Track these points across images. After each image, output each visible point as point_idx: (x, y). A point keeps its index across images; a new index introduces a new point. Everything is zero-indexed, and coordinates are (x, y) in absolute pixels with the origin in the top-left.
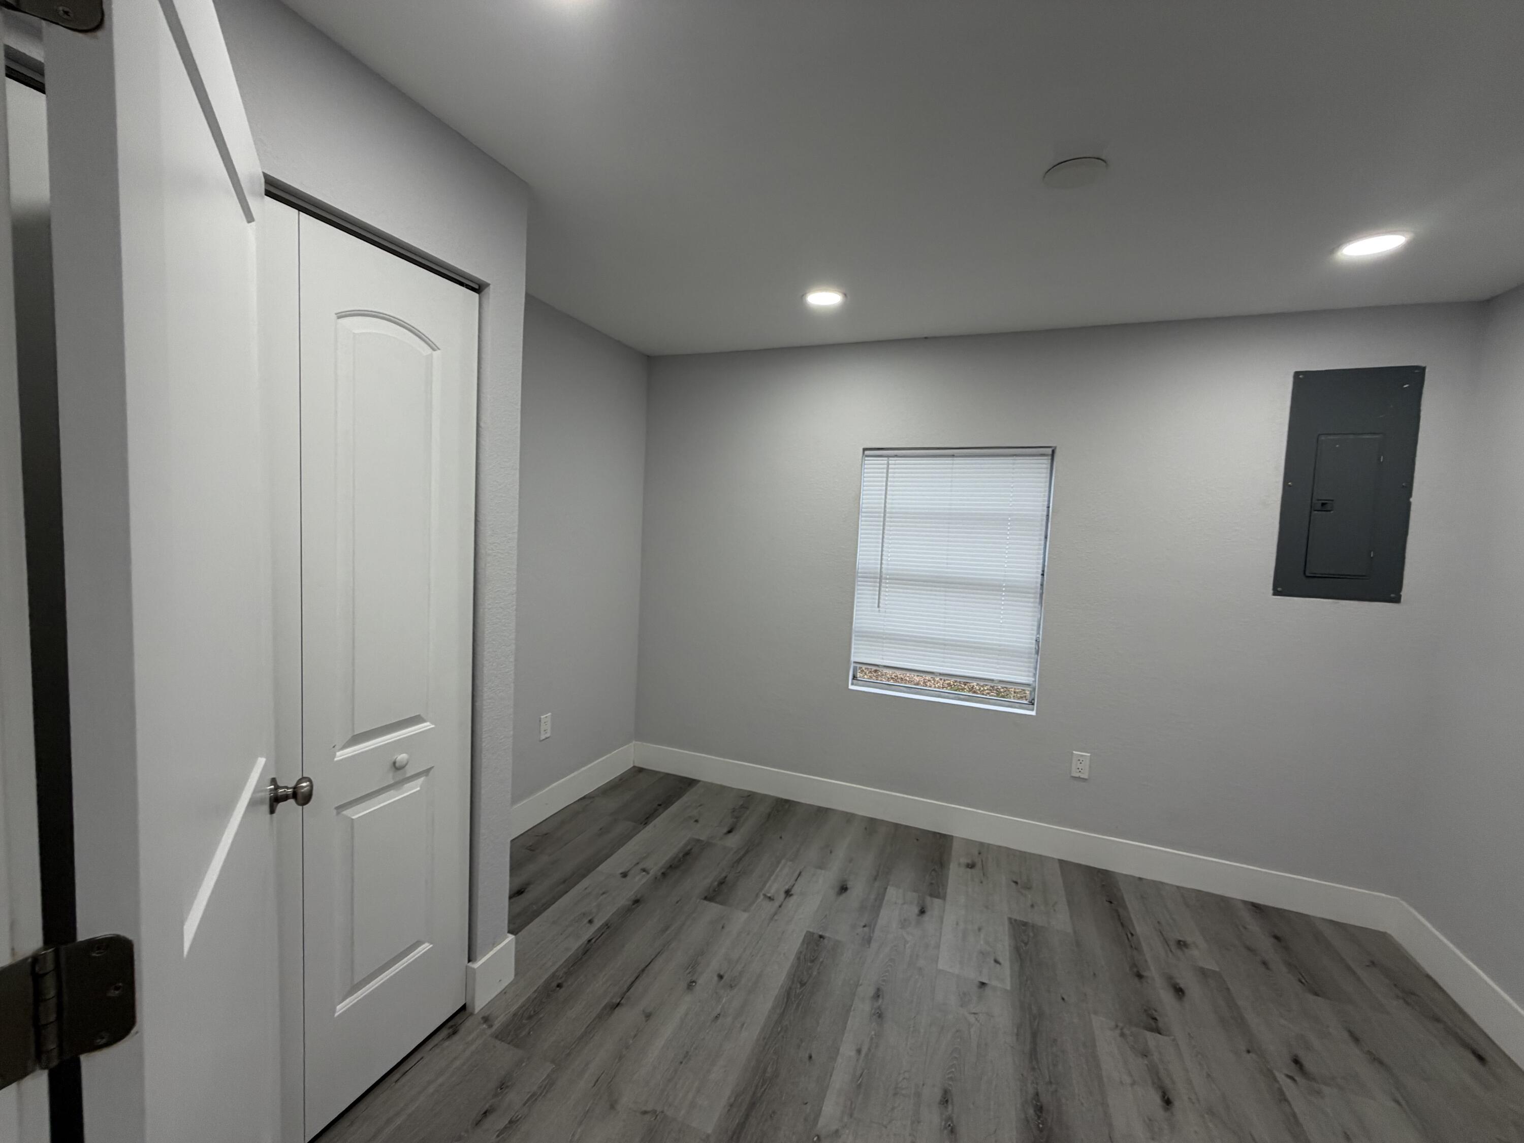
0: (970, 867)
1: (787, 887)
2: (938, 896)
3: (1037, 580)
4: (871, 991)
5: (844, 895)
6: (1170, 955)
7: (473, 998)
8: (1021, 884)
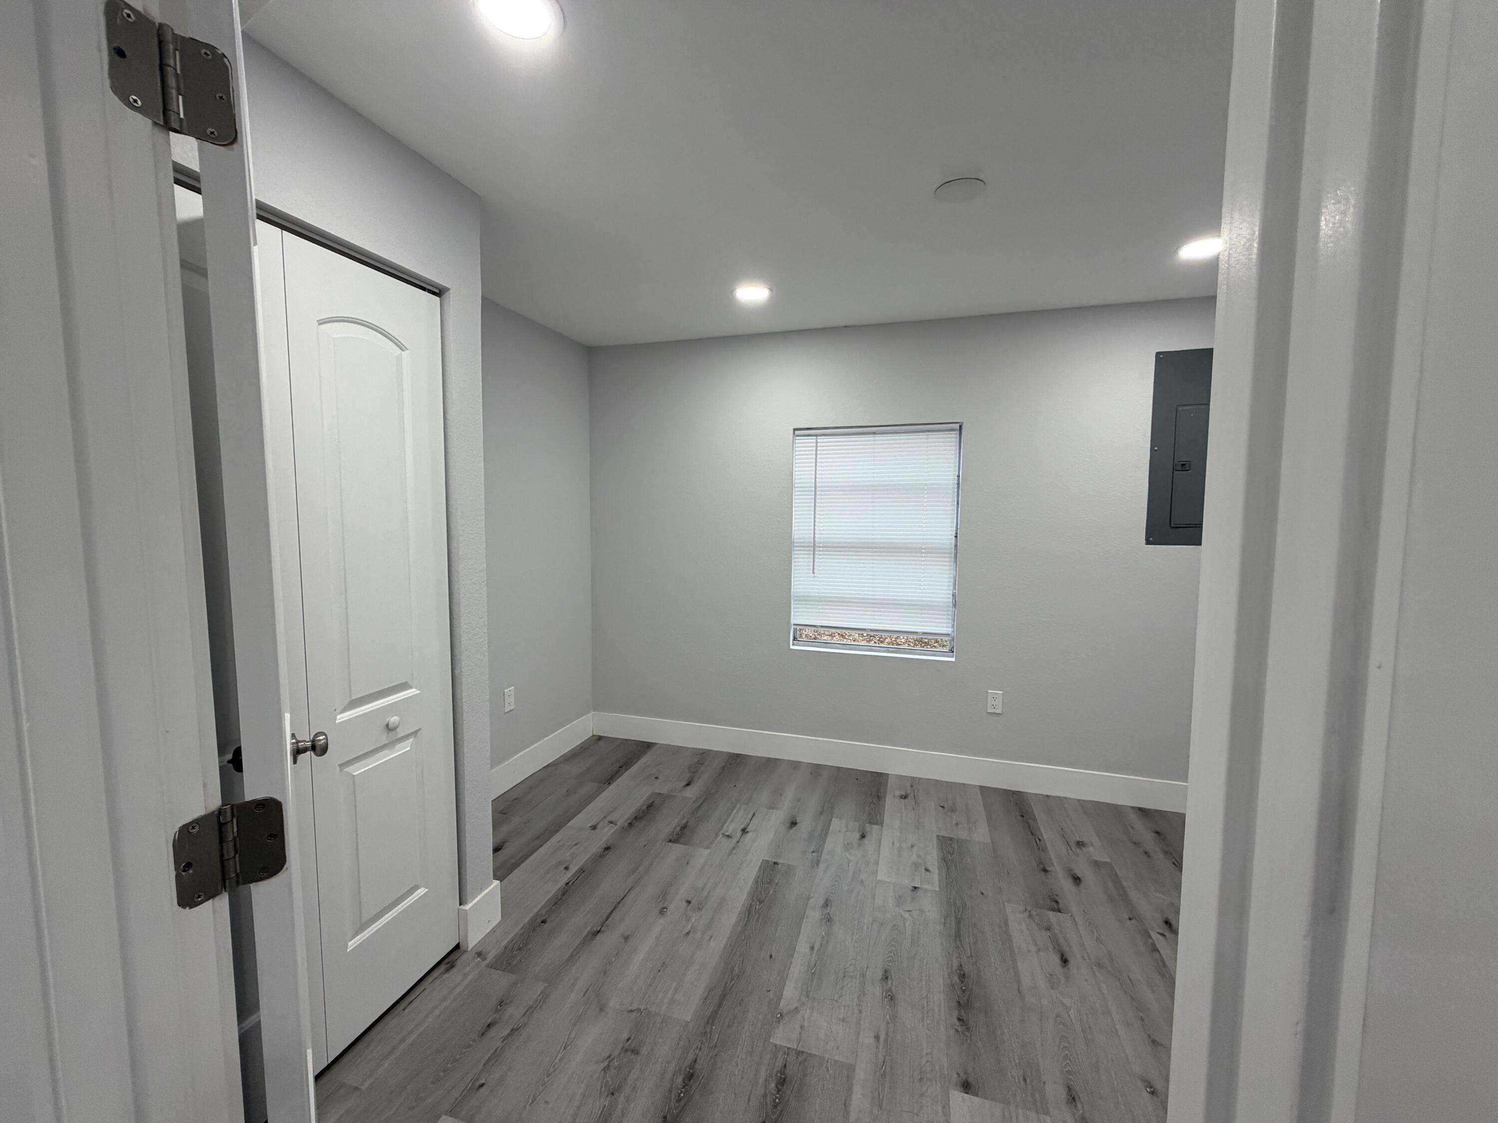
0: (903, 797)
1: (743, 826)
2: (876, 823)
3: (951, 541)
4: (821, 902)
5: (794, 829)
6: (1070, 851)
7: (466, 937)
8: (947, 808)
